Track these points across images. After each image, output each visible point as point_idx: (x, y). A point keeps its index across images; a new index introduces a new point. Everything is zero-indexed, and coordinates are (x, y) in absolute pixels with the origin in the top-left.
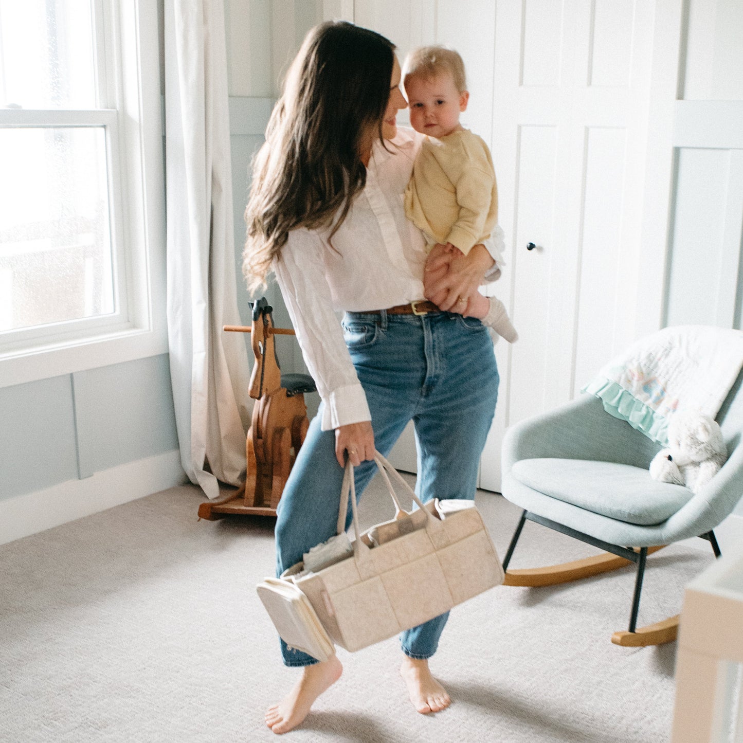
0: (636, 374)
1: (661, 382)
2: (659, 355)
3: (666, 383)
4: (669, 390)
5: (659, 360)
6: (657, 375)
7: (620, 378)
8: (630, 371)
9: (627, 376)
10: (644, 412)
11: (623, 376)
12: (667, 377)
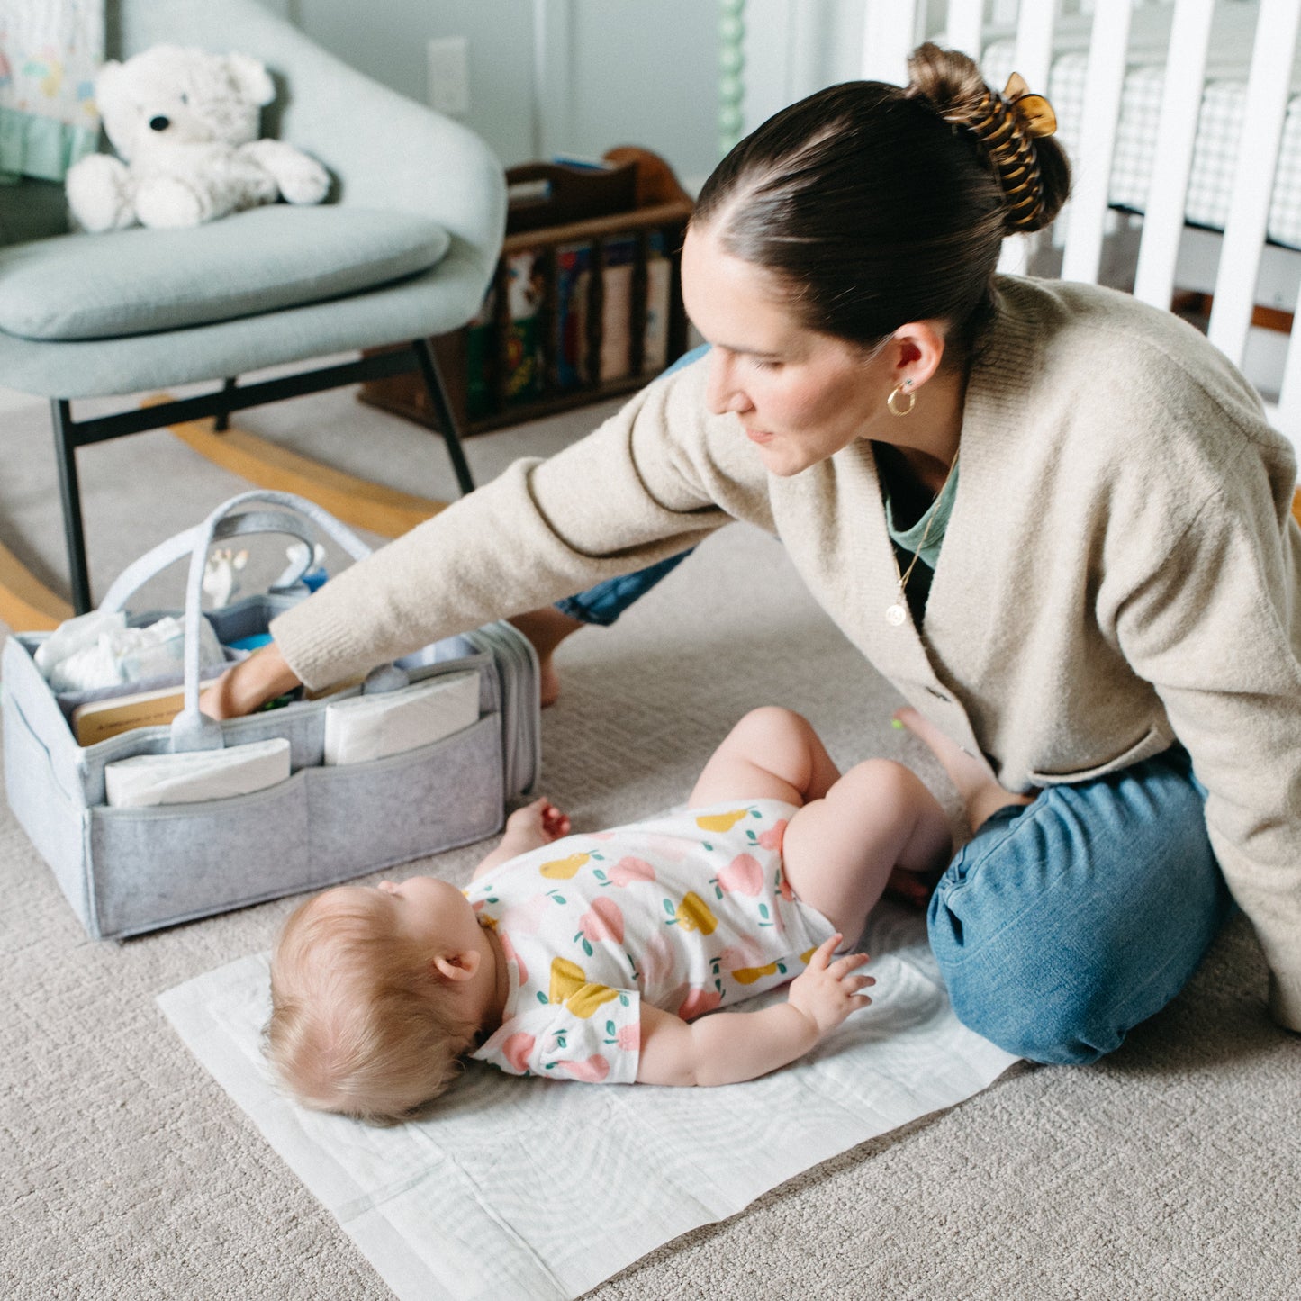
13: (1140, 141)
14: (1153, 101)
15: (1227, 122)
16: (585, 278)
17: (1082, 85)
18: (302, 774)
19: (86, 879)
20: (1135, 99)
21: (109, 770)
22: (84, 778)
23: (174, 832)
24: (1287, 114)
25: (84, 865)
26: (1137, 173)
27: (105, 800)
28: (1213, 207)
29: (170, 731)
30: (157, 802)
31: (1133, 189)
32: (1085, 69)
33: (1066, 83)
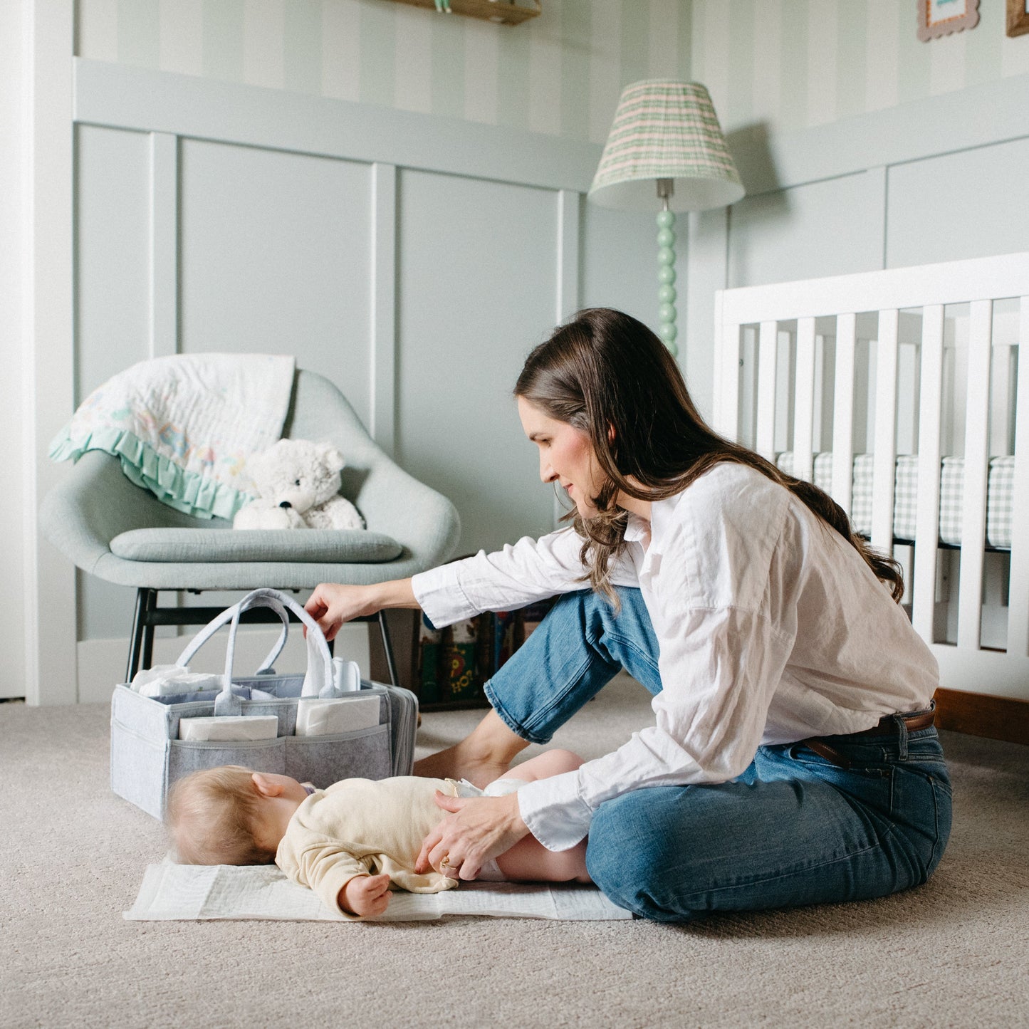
0: (149, 419)
1: (179, 428)
2: (165, 394)
3: (186, 431)
4: (191, 438)
5: (167, 398)
6: (170, 419)
7: (133, 424)
8: (139, 414)
9: (140, 424)
10: (172, 470)
11: (136, 424)
12: (184, 421)
13: (864, 494)
14: (869, 470)
15: (910, 475)
16: (512, 626)
17: (830, 466)
18: (284, 738)
19: (165, 783)
20: (859, 469)
21: (183, 721)
22: (170, 721)
23: (213, 758)
24: (942, 465)
25: (164, 774)
26: (865, 513)
27: (178, 737)
28: (907, 527)
29: (214, 704)
30: (207, 739)
31: (863, 523)
32: (831, 457)
33: (823, 466)
